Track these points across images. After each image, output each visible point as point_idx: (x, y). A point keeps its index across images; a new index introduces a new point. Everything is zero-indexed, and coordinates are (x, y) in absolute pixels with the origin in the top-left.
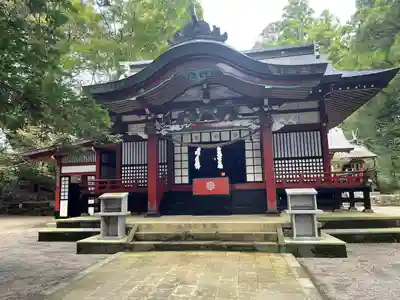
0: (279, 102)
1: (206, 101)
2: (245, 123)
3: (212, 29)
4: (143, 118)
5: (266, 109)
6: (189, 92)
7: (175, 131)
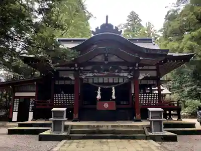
0: (142, 65)
1: (106, 62)
2: (126, 74)
3: (114, 28)
4: (73, 68)
5: (136, 69)
6: (97, 57)
7: (89, 76)
